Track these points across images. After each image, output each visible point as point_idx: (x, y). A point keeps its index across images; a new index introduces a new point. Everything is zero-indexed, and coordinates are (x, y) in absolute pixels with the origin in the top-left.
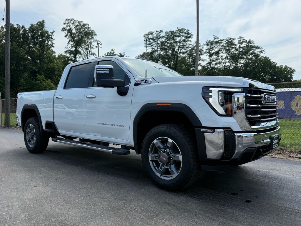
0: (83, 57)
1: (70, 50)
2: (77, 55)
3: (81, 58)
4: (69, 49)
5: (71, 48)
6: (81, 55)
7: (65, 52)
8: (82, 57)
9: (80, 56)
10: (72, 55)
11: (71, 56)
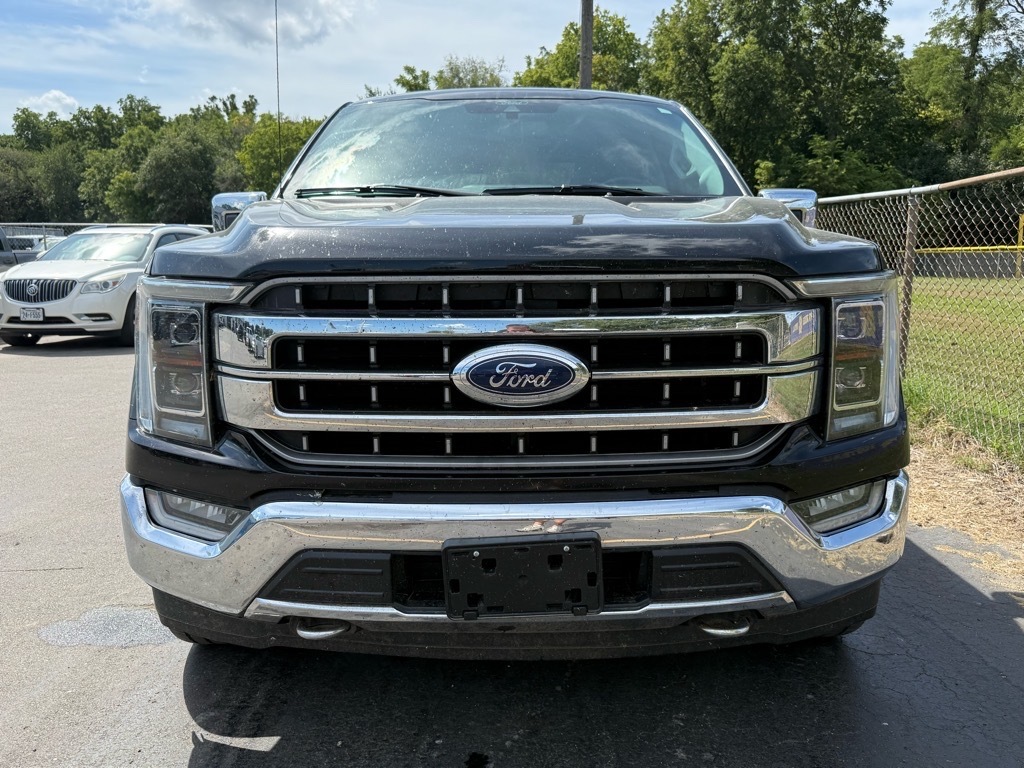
0: (1012, 38)
1: (954, 20)
2: (986, 36)
3: (1004, 43)
4: (952, 15)
5: (958, 9)
6: (1001, 32)
7: (935, 32)
8: (1007, 39)
9: (998, 37)
10: (963, 41)
11: (958, 42)
